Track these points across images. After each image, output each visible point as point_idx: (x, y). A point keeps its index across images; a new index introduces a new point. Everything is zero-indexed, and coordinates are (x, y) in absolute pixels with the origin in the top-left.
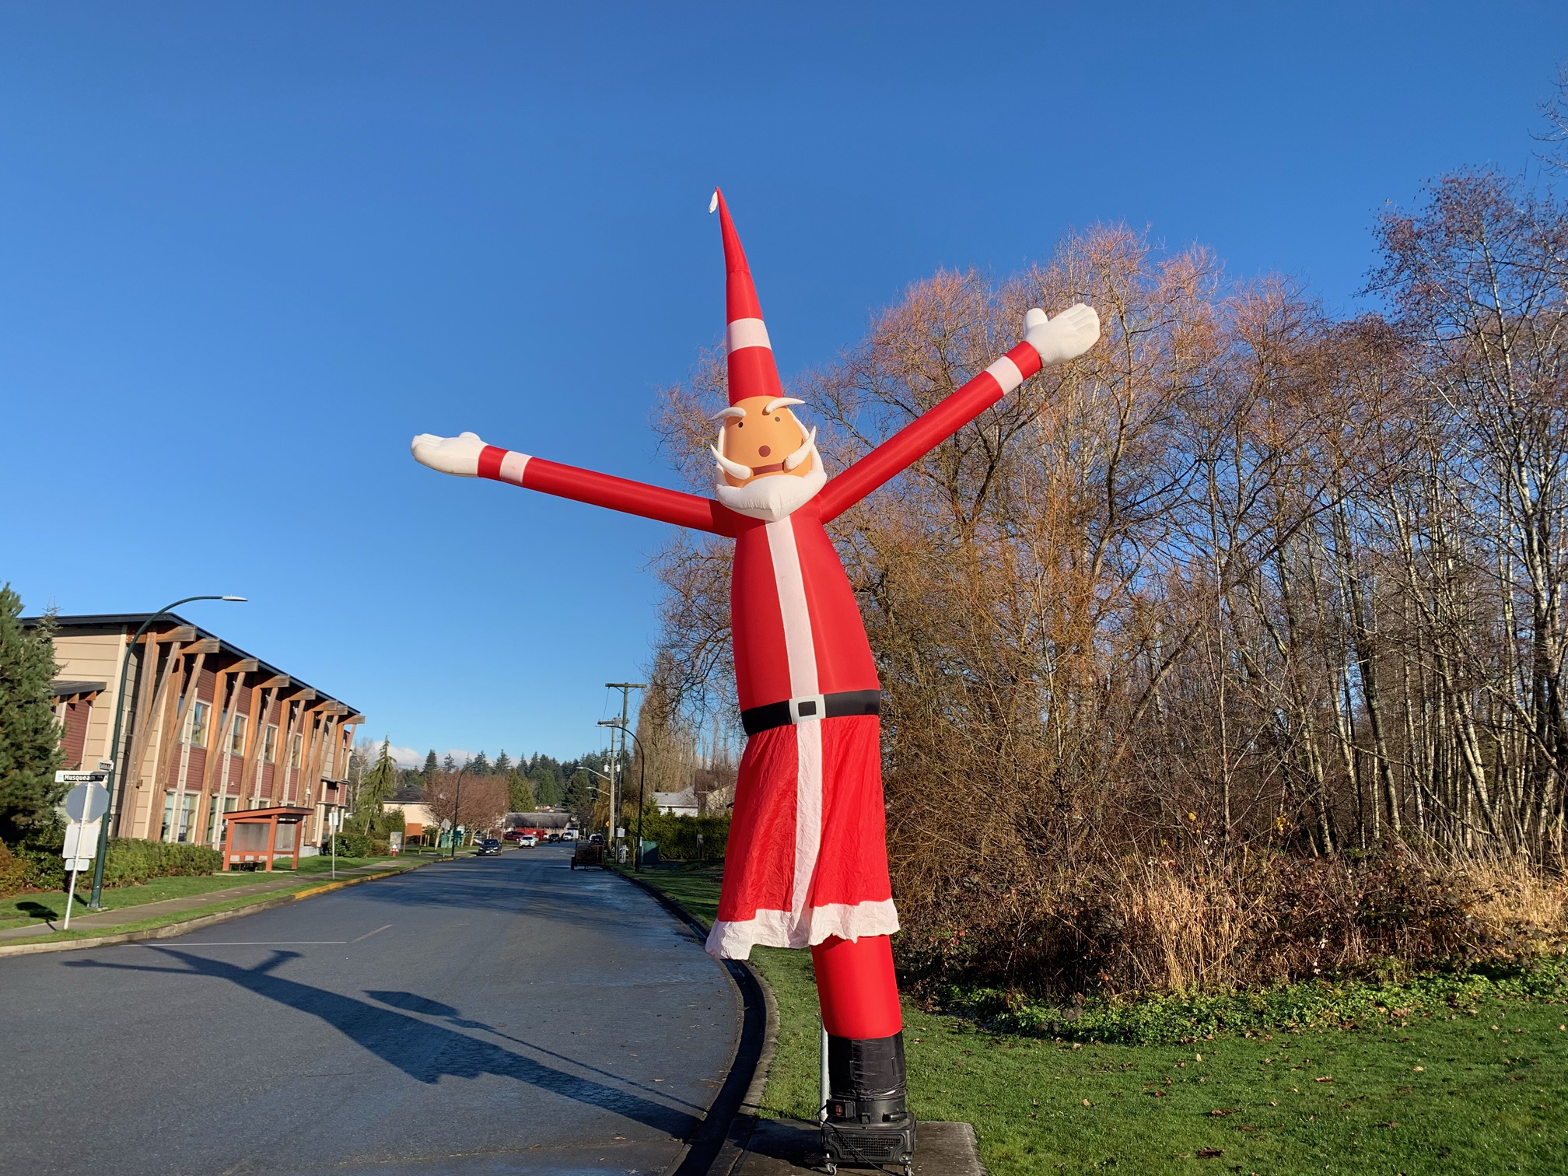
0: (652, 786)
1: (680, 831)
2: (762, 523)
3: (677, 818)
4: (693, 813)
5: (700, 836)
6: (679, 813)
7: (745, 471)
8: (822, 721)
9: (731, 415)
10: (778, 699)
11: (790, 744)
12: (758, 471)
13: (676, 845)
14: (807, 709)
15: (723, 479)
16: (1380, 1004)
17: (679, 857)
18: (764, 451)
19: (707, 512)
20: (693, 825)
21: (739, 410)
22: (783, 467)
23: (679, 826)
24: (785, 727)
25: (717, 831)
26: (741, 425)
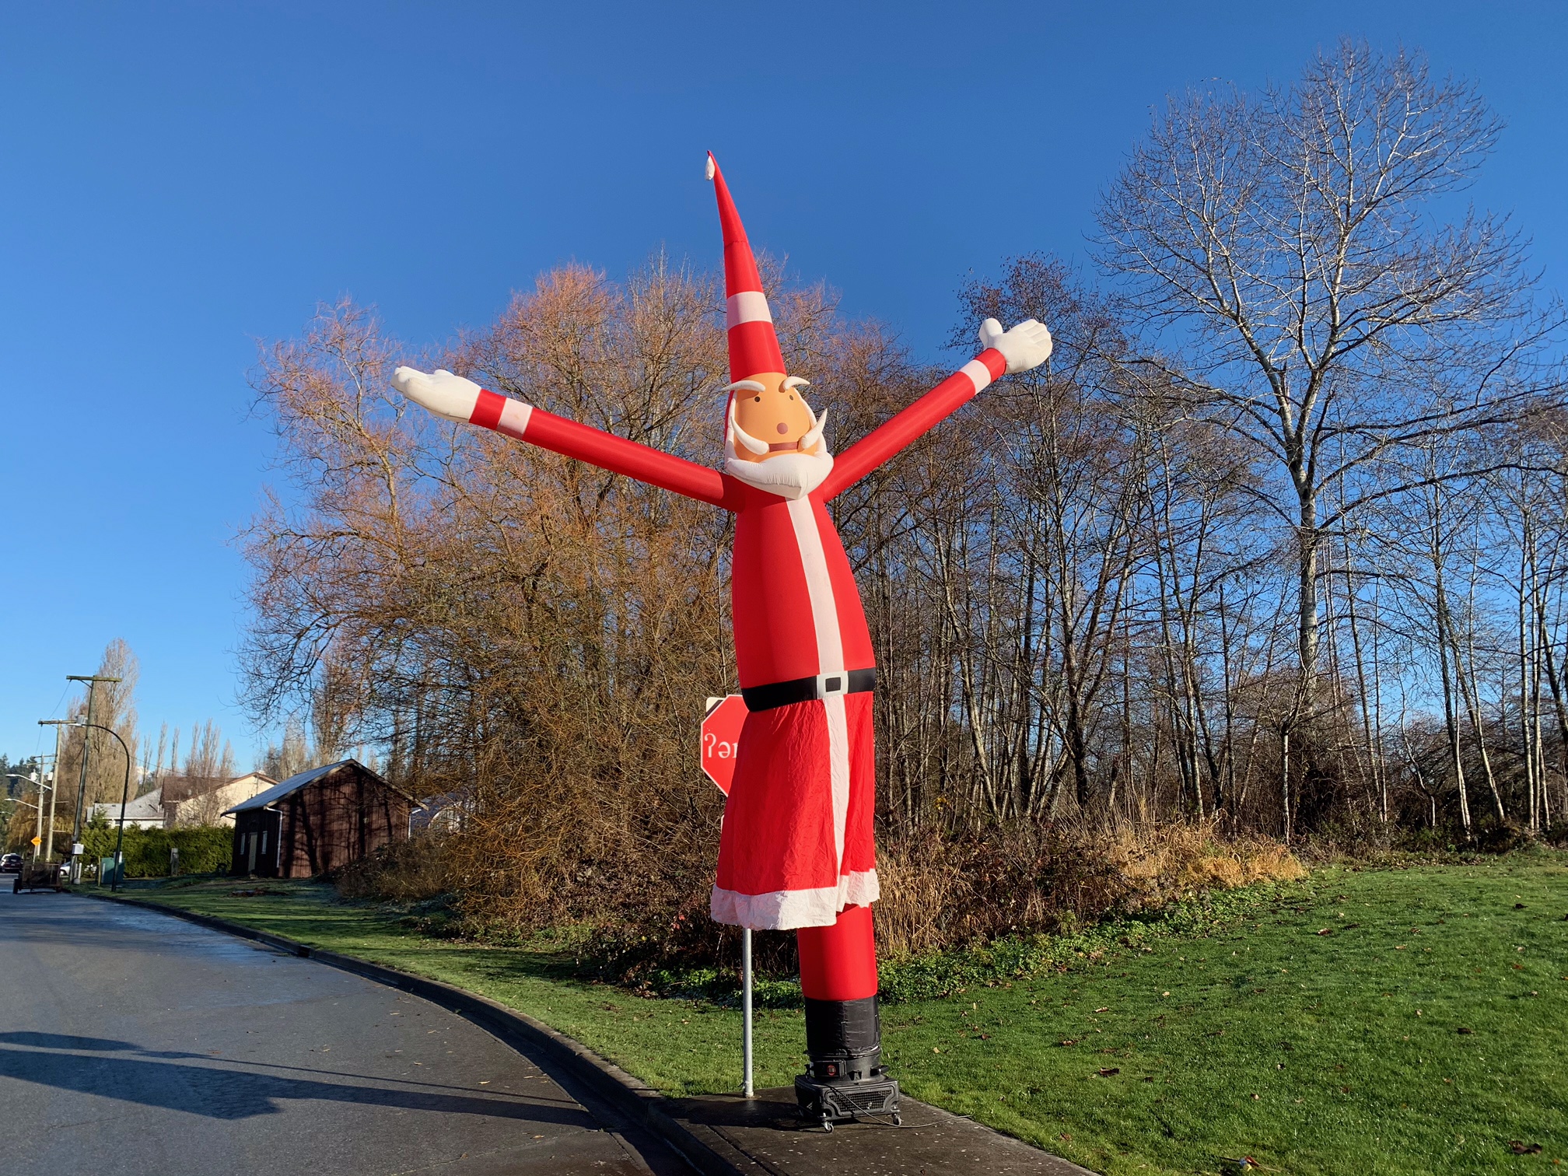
0: (91, 798)
1: (146, 846)
2: (783, 500)
3: (142, 831)
4: (160, 825)
5: (175, 850)
6: (145, 826)
7: (764, 447)
8: (845, 697)
9: (748, 388)
10: (804, 674)
11: (820, 719)
12: (774, 448)
13: (140, 861)
14: (833, 685)
15: (734, 453)
16: (1078, 950)
17: (143, 875)
18: (781, 429)
19: (717, 485)
20: (163, 838)
21: (753, 383)
22: (798, 446)
23: (145, 840)
24: (809, 703)
25: (192, 844)
26: (758, 399)
